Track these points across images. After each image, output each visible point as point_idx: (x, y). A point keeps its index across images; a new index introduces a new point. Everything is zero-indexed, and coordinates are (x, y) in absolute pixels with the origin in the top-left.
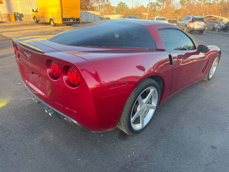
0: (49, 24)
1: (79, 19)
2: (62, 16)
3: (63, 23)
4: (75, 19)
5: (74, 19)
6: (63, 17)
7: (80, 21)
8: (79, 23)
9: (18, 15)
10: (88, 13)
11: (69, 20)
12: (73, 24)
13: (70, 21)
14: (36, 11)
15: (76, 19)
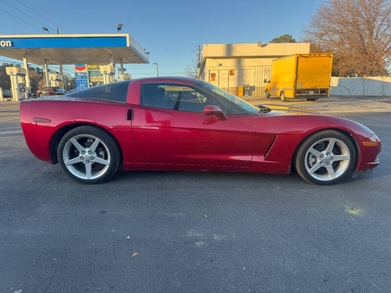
0: (279, 99)
1: (327, 89)
2: (295, 86)
3: (295, 96)
4: (318, 89)
5: (315, 90)
6: (297, 88)
7: (327, 93)
8: (326, 96)
9: (248, 88)
10: (369, 79)
11: (307, 91)
12: (318, 99)
13: (308, 93)
14: (269, 82)
15: (320, 89)
